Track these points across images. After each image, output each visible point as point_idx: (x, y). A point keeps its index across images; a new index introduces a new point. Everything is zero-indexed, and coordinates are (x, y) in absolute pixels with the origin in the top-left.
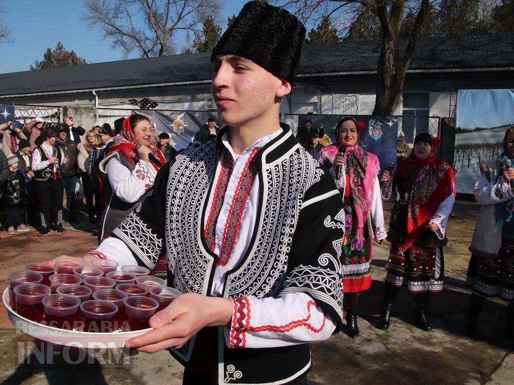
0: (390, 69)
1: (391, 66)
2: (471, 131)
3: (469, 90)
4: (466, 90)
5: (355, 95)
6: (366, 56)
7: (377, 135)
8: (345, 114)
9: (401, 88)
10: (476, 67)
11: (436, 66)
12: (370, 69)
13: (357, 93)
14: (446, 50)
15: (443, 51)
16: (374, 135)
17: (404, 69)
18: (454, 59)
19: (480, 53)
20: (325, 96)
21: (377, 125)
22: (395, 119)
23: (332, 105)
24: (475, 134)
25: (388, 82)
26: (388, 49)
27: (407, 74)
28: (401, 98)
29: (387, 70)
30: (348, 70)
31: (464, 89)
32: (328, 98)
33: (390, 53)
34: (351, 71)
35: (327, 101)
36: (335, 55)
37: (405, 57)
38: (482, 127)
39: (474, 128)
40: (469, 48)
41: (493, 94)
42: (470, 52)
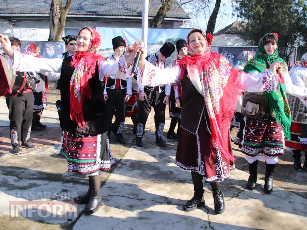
0: (58, 14)
1: (58, 12)
2: (104, 50)
3: (102, 28)
4: (100, 28)
5: (35, 29)
6: (41, 5)
7: (52, 53)
8: (30, 40)
9: (64, 25)
10: (104, 15)
11: (83, 14)
12: (44, 13)
13: (36, 28)
14: (88, 5)
15: (86, 5)
16: (50, 53)
17: (65, 14)
18: (93, 10)
19: (106, 7)
20: (15, 29)
21: (51, 47)
22: (62, 43)
23: (21, 35)
24: (106, 51)
25: (56, 21)
26: (55, 2)
27: (67, 18)
28: (64, 32)
29: (56, 14)
30: (30, 13)
31: (99, 27)
32: (17, 31)
33: (57, 4)
34: (32, 14)
35: (17, 32)
36: (20, 3)
37: (65, 7)
38: (109, 48)
39: (105, 49)
40: (100, 5)
41: (114, 30)
42: (101, 7)
